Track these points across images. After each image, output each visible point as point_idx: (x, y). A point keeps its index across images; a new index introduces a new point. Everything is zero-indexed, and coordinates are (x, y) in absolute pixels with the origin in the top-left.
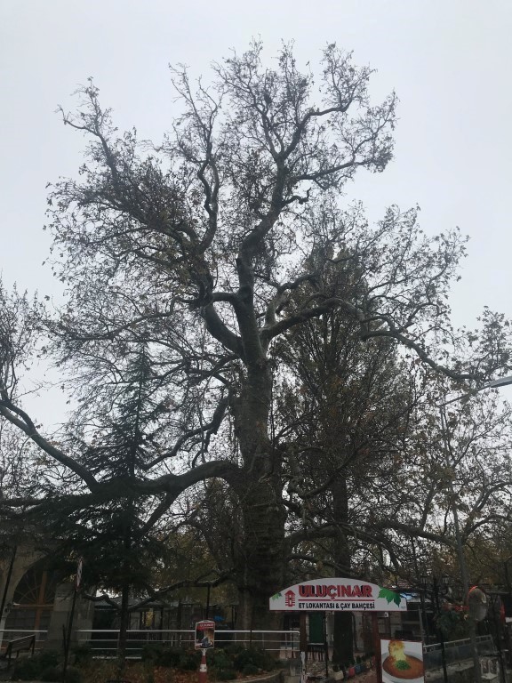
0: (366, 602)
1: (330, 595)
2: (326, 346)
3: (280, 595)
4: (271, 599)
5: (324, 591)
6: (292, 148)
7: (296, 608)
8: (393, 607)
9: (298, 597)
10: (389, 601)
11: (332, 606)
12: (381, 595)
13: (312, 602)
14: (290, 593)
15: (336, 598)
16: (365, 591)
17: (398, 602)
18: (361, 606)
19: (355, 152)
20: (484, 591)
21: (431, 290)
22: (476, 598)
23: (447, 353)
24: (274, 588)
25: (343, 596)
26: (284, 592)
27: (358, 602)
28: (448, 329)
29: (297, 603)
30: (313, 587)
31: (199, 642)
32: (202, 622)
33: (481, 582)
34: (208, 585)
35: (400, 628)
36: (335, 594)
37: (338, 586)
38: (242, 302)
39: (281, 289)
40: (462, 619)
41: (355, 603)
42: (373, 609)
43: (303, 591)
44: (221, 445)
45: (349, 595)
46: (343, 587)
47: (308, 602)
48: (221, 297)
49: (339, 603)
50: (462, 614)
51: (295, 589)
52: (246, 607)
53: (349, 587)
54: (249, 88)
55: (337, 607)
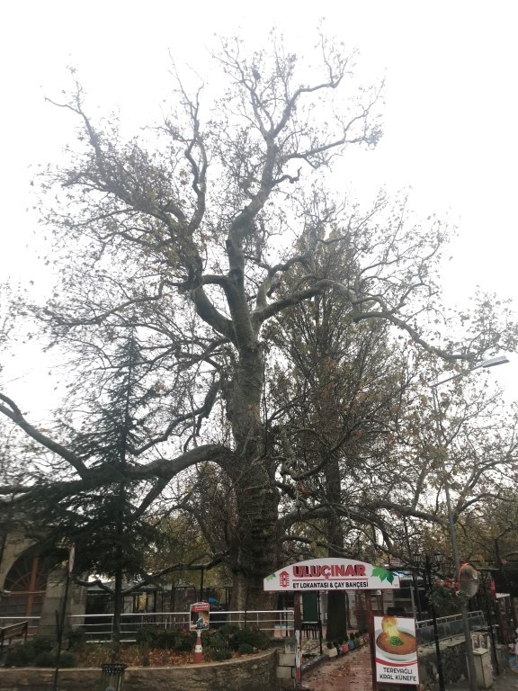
0: (360, 581)
1: (324, 575)
2: (318, 329)
3: (274, 576)
4: (265, 580)
5: (318, 571)
6: (281, 126)
7: (290, 588)
8: (386, 585)
9: (292, 577)
10: (382, 579)
11: (326, 585)
12: (375, 574)
13: (306, 582)
14: (284, 573)
15: (330, 577)
16: (358, 571)
17: (391, 580)
18: (355, 585)
19: (346, 130)
20: (475, 568)
21: (423, 269)
22: (467, 574)
23: (439, 333)
24: (268, 569)
25: (337, 575)
26: (278, 573)
27: (352, 581)
28: (440, 309)
29: (291, 583)
30: (307, 567)
31: (194, 623)
32: (197, 604)
33: (471, 559)
34: (202, 568)
35: (392, 605)
36: (329, 574)
37: (332, 566)
38: (232, 285)
39: (272, 272)
40: (454, 595)
41: (349, 582)
42: (366, 588)
43: (297, 571)
44: (213, 429)
45: (343, 574)
46: (337, 567)
47: (302, 583)
48: (212, 280)
49: (333, 582)
50: (453, 590)
51: (289, 569)
52: (240, 589)
53: (343, 566)
54: (237, 63)
55: (331, 586)
